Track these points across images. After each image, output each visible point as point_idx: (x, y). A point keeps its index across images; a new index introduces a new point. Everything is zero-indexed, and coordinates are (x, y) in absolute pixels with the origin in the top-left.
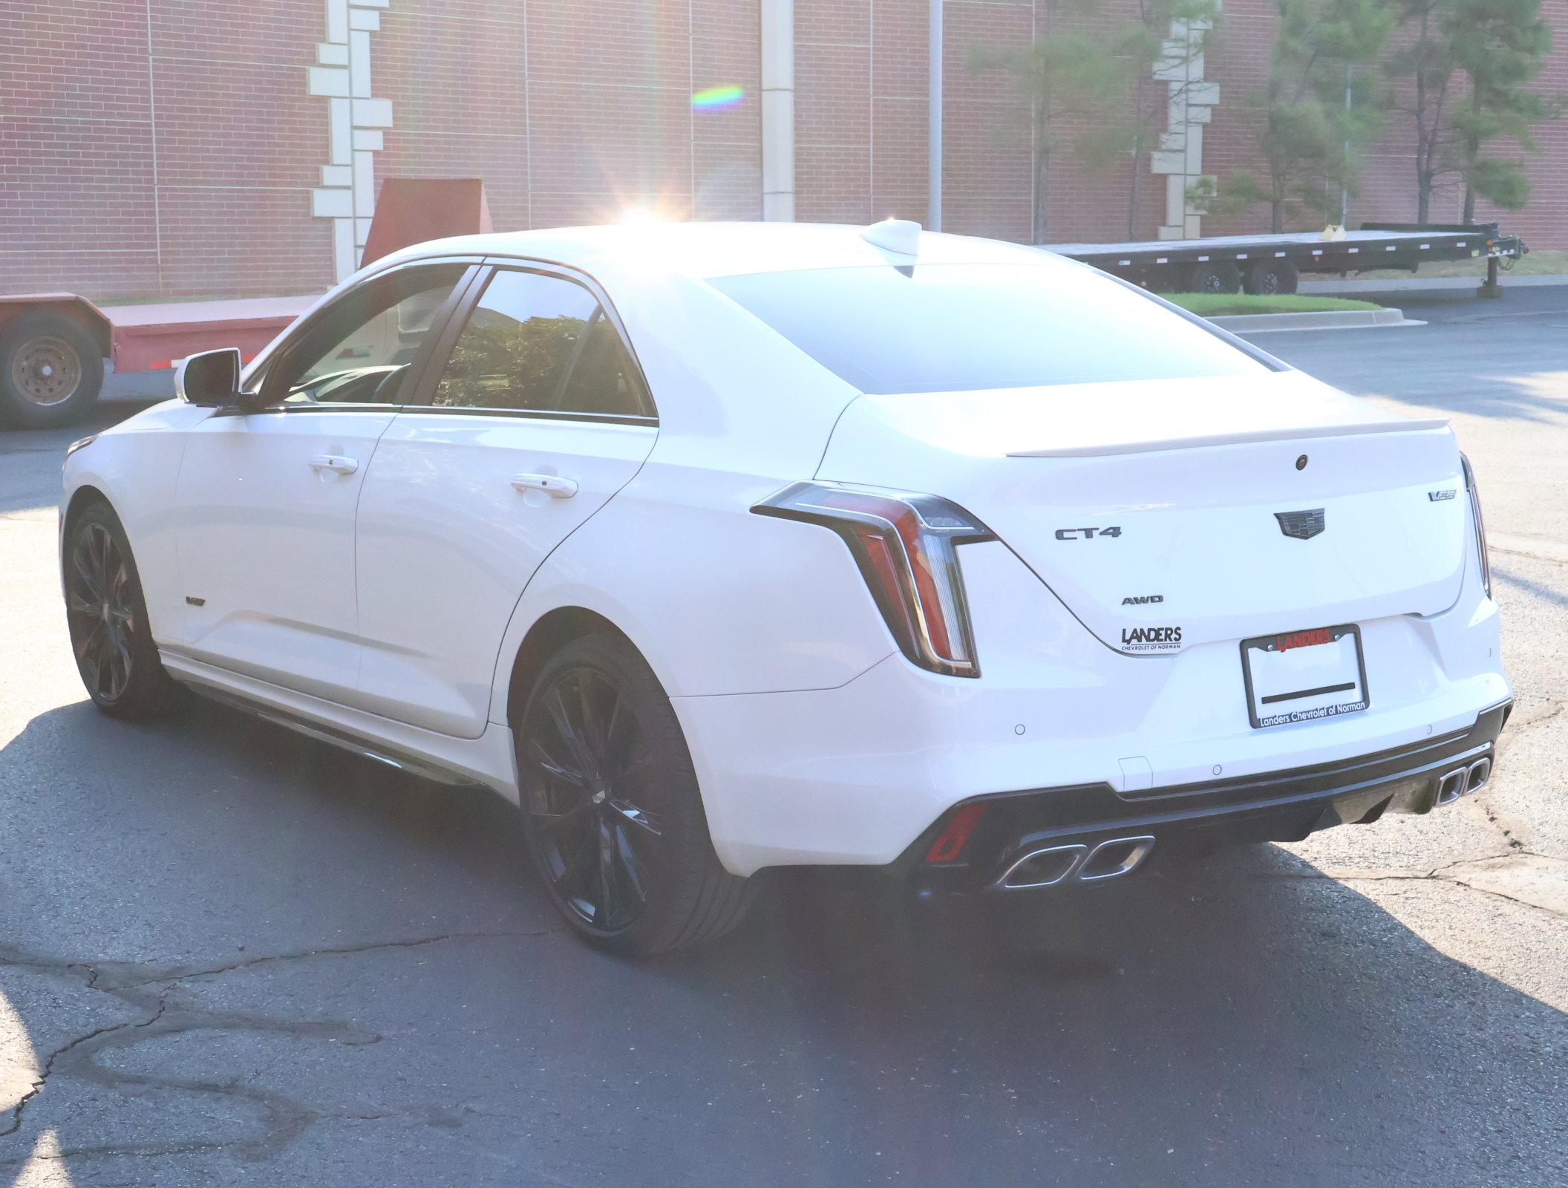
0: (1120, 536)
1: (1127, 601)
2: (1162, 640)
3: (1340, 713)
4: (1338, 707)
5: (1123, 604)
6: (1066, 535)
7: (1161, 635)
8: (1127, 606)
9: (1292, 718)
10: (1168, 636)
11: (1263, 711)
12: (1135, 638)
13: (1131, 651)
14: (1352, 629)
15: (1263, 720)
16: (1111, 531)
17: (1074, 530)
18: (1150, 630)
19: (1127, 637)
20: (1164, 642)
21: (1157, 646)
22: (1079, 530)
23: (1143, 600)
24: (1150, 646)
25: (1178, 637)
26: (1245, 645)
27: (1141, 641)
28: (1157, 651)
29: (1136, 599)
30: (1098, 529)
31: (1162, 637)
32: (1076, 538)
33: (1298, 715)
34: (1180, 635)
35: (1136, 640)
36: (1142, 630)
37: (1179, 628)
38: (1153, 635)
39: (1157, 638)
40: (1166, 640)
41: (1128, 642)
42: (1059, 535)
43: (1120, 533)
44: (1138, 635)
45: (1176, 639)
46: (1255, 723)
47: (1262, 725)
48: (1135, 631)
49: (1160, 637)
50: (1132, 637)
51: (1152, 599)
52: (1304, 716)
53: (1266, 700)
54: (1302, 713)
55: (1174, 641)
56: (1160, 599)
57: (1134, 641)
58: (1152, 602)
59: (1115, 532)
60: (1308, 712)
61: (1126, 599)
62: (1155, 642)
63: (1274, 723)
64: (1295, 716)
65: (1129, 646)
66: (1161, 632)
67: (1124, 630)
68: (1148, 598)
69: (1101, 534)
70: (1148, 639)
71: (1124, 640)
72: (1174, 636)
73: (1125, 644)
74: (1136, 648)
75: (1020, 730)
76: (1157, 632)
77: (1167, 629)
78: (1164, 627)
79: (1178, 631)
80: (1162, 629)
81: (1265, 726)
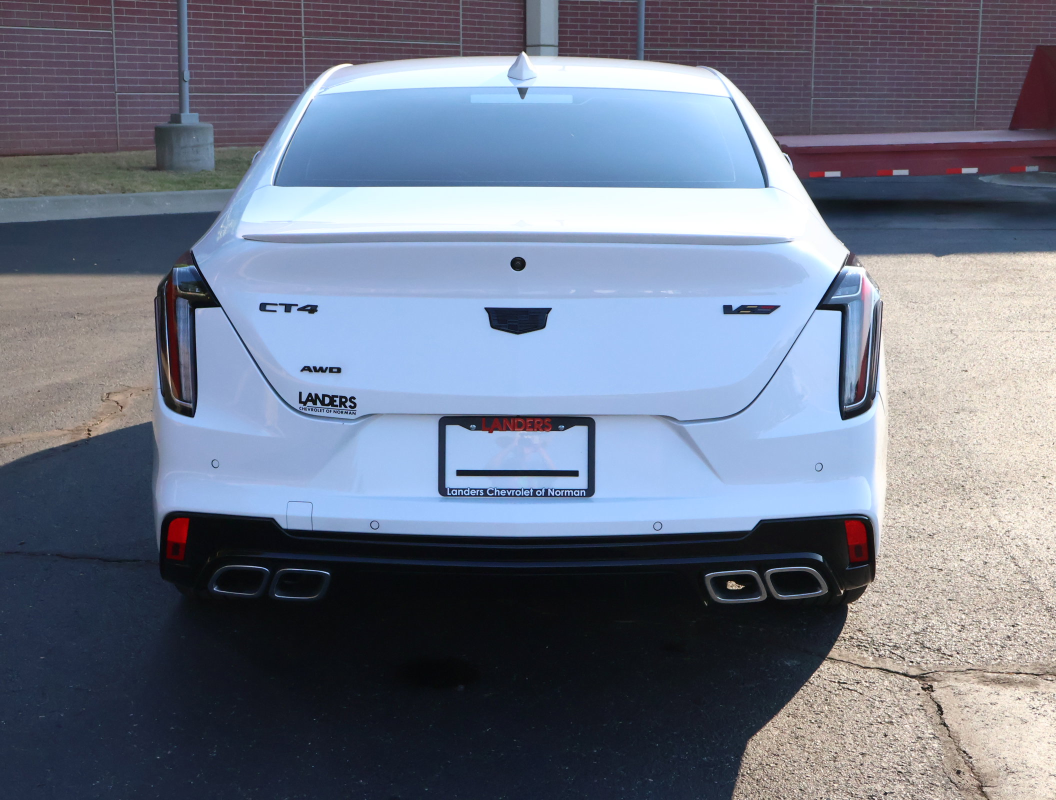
0: (316, 313)
1: (306, 369)
2: (337, 406)
3: (551, 496)
4: (549, 490)
5: (302, 371)
6: (268, 307)
7: (335, 401)
8: (306, 372)
9: (486, 494)
10: (342, 403)
11: (453, 481)
12: (310, 401)
13: (307, 412)
14: (588, 422)
15: (451, 490)
16: (309, 308)
17: (276, 305)
18: (324, 396)
19: (304, 399)
20: (338, 408)
21: (332, 410)
22: (280, 304)
23: (321, 370)
24: (325, 410)
25: (353, 405)
26: (446, 421)
27: (316, 404)
28: (332, 415)
29: (315, 368)
30: (297, 305)
31: (337, 403)
32: (275, 311)
33: (496, 491)
34: (355, 404)
35: (311, 403)
36: (316, 395)
37: (354, 398)
38: (327, 400)
39: (332, 403)
40: (340, 406)
41: (305, 403)
42: (263, 307)
43: (317, 311)
44: (313, 399)
45: (350, 407)
46: (443, 490)
47: (449, 494)
48: (310, 395)
49: (335, 403)
50: (308, 400)
51: (331, 370)
52: (503, 493)
53: (460, 473)
54: (500, 490)
55: (349, 408)
56: (339, 370)
57: (310, 404)
58: (330, 372)
59: (312, 309)
60: (509, 490)
61: (305, 367)
62: (330, 407)
63: (462, 494)
64: (491, 492)
65: (305, 407)
66: (335, 399)
67: (300, 393)
68: (327, 368)
69: (299, 310)
70: (323, 403)
71: (301, 402)
72: (348, 404)
73: (302, 405)
74: (312, 410)
75: (215, 464)
76: (332, 398)
77: (341, 397)
78: (339, 395)
79: (353, 400)
80: (337, 397)
81: (452, 495)
